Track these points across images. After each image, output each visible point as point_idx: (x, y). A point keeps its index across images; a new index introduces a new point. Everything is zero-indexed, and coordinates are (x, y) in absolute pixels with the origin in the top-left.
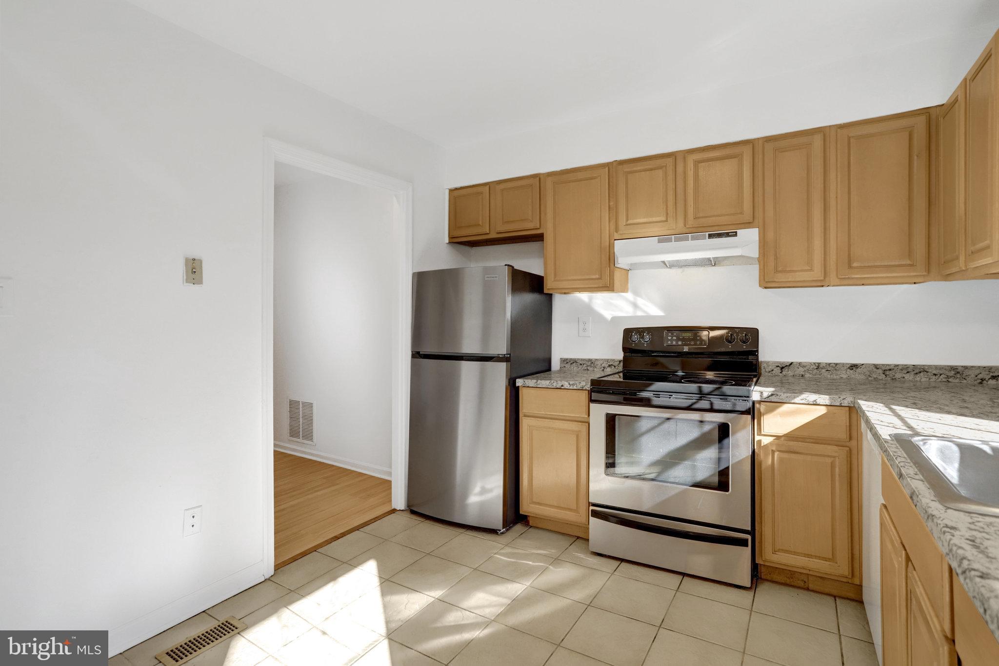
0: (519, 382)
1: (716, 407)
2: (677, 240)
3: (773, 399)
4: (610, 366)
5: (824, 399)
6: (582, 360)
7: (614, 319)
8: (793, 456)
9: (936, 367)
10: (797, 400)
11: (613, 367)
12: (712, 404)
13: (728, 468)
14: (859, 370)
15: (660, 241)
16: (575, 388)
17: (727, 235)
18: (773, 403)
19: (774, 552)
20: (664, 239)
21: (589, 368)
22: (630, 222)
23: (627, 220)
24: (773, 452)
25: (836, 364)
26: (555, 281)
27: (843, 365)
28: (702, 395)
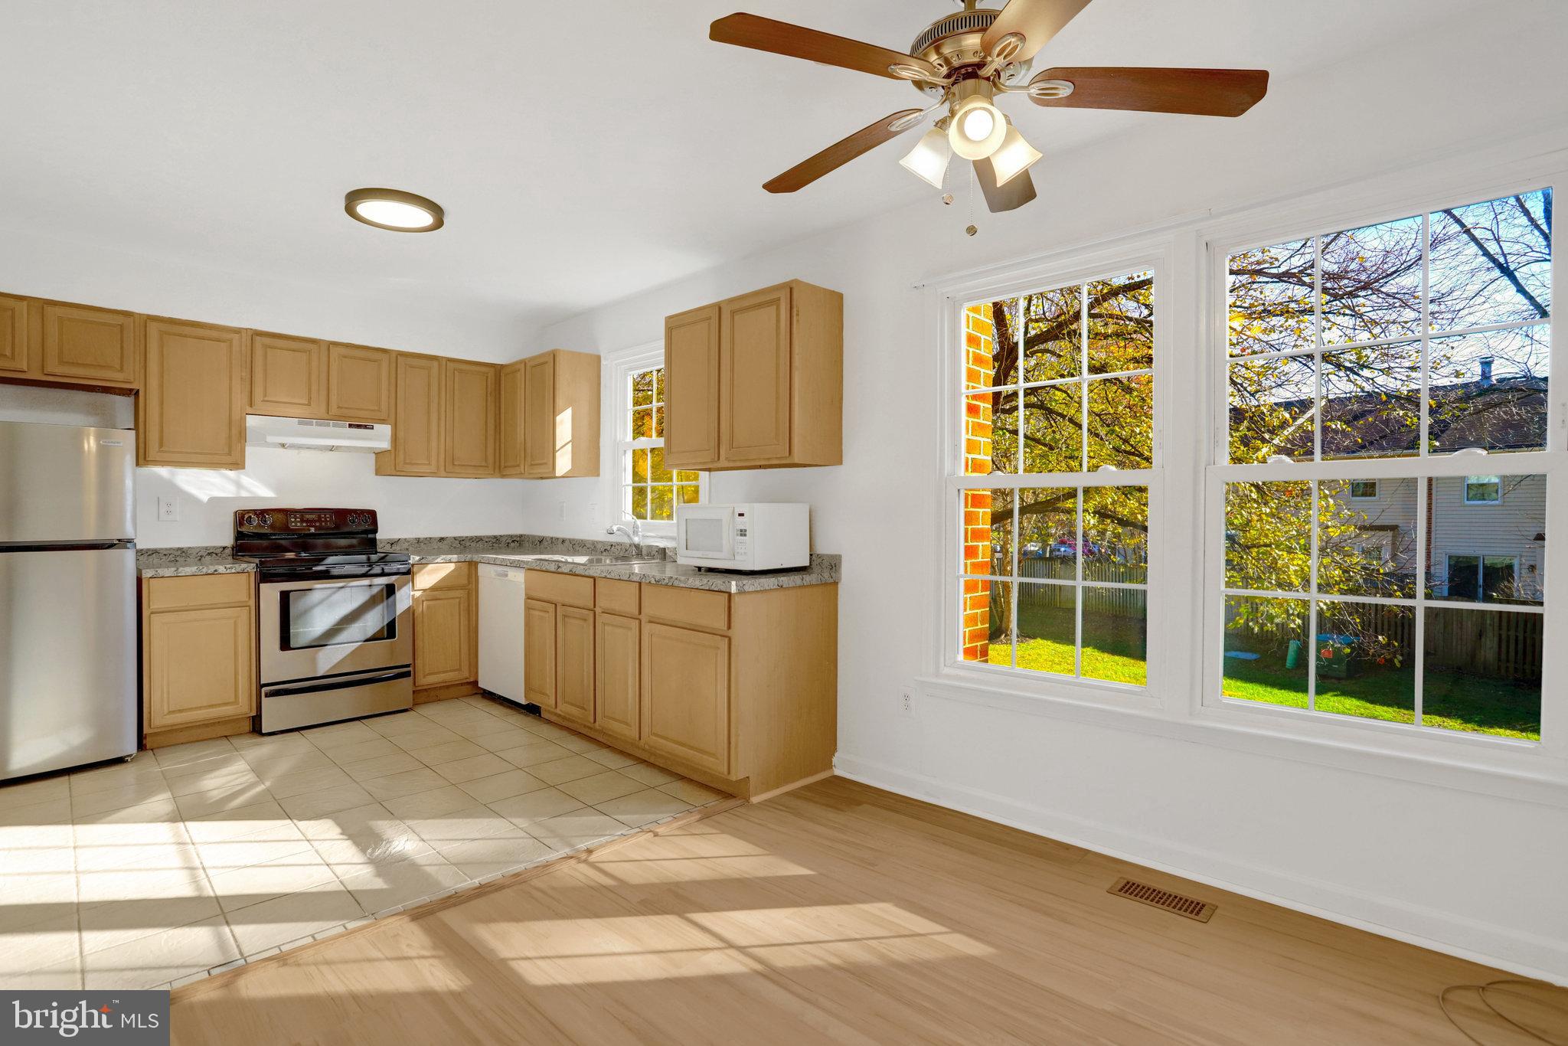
0: (147, 574)
1: (386, 571)
2: (317, 424)
3: (423, 561)
4: (209, 554)
5: (454, 557)
6: (166, 549)
7: (212, 500)
8: (438, 602)
9: (488, 537)
10: (439, 560)
11: (214, 555)
12: (383, 569)
13: (394, 619)
14: (445, 542)
15: (300, 423)
16: (233, 571)
17: (365, 427)
18: (422, 564)
19: (424, 677)
20: (304, 420)
21: (178, 559)
22: (266, 399)
23: (265, 396)
24: (423, 601)
25: (430, 538)
26: (159, 451)
27: (435, 539)
28: (370, 564)
